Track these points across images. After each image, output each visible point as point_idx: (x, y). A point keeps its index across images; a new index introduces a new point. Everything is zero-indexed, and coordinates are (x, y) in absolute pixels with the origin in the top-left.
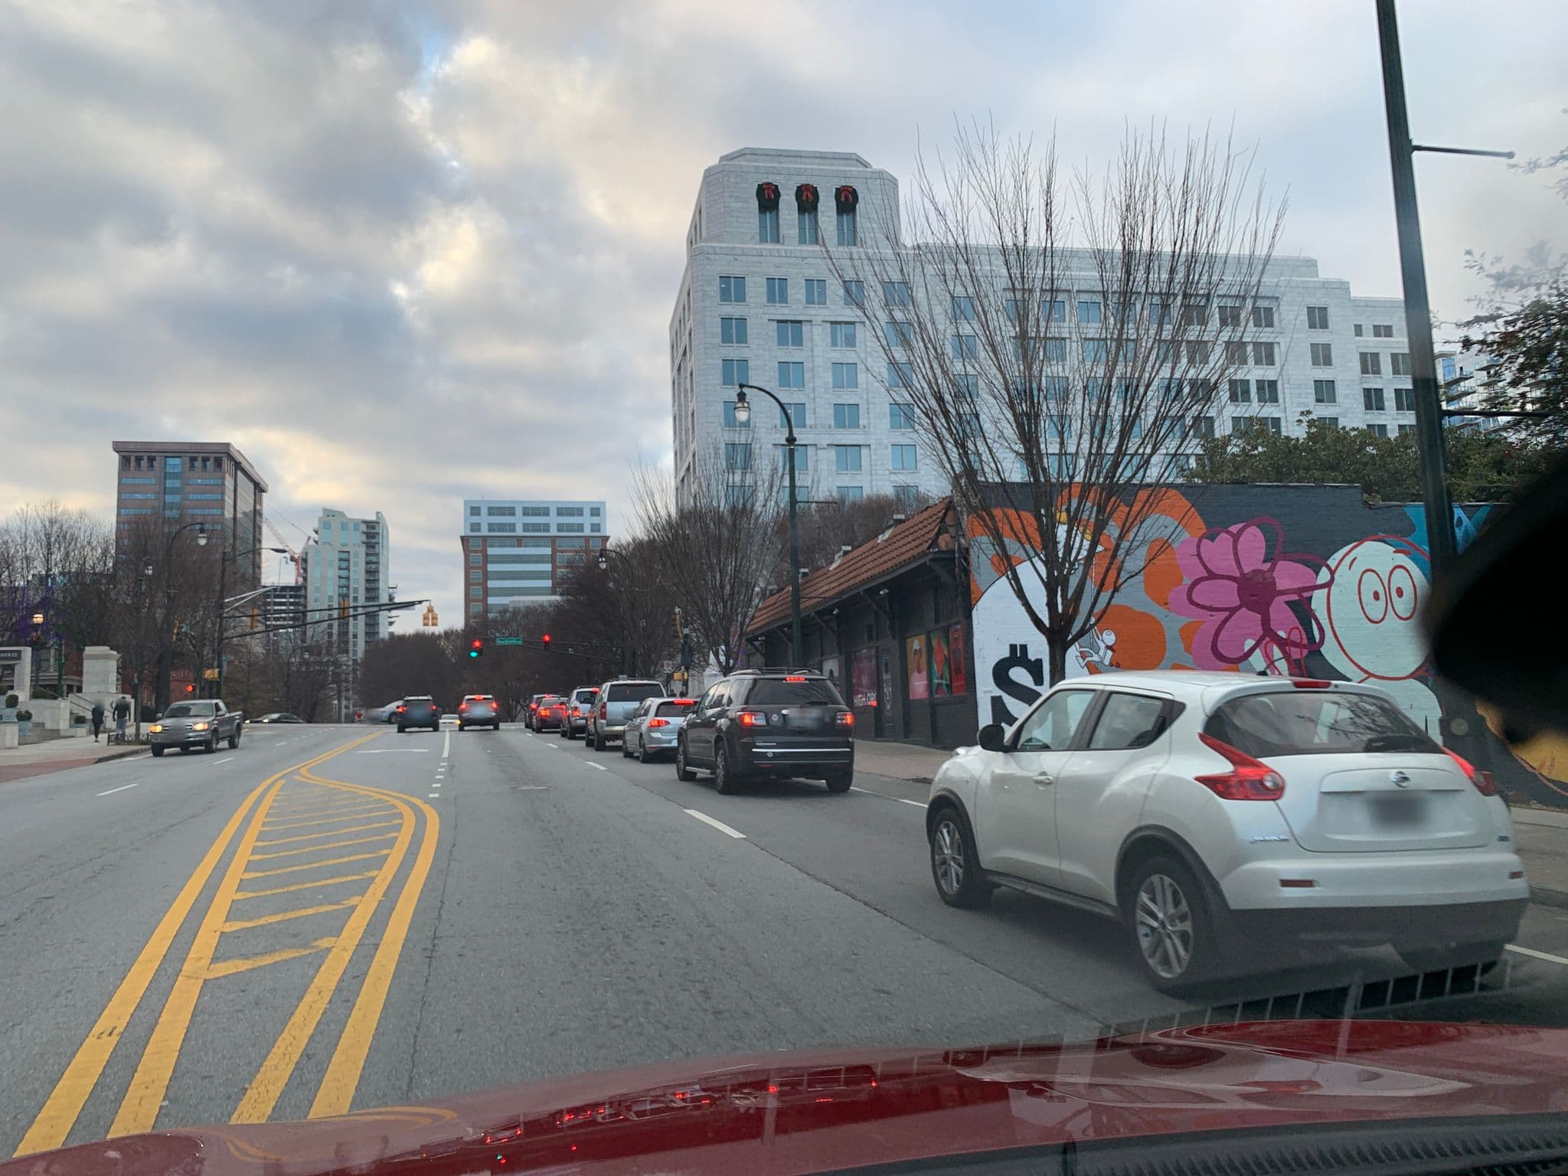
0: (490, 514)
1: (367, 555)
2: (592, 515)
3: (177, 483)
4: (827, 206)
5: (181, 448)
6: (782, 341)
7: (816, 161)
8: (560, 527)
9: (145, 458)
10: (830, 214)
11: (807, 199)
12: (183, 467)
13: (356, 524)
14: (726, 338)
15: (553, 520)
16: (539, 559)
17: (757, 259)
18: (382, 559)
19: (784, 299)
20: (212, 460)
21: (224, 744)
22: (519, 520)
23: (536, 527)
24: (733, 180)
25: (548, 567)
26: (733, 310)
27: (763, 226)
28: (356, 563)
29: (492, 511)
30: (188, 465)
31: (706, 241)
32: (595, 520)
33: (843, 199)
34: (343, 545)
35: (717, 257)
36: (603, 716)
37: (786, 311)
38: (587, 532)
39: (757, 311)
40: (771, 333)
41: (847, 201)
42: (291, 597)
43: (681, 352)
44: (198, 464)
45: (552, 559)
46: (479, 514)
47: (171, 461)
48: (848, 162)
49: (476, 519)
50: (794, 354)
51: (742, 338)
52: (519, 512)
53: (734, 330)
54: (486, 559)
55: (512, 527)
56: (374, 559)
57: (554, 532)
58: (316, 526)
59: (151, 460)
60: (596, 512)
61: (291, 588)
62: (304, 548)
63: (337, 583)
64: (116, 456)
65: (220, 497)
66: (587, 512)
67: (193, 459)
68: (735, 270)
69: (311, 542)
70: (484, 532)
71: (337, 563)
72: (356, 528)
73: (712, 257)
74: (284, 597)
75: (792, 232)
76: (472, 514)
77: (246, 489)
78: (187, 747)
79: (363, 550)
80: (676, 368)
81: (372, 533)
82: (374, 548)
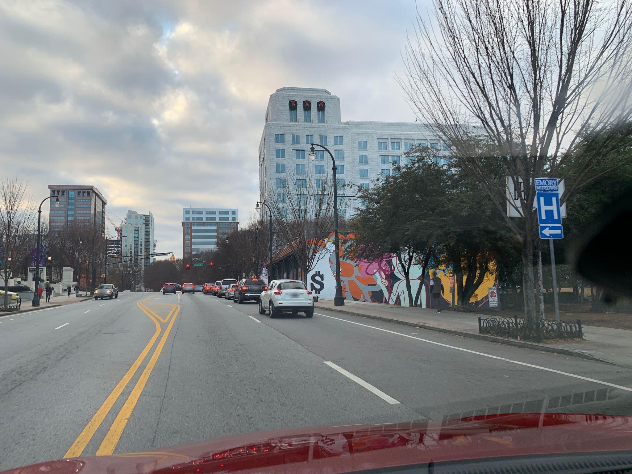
0: (193, 214)
1: (145, 228)
2: (232, 214)
3: (73, 201)
4: (314, 108)
5: (74, 188)
6: (297, 157)
7: (311, 92)
8: (220, 219)
9: (61, 192)
10: (315, 111)
11: (307, 106)
12: (75, 195)
13: (141, 216)
14: (278, 156)
15: (217, 216)
16: (212, 231)
17: (289, 128)
18: (151, 230)
19: (298, 142)
20: (86, 192)
21: (114, 297)
22: (204, 216)
23: (211, 219)
24: (280, 99)
25: (215, 234)
26: (280, 146)
27: (291, 115)
28: (141, 231)
29: (194, 212)
30: (77, 194)
31: (270, 121)
32: (234, 216)
33: (320, 106)
34: (136, 224)
35: (274, 127)
36: (221, 288)
37: (299, 146)
38: (230, 220)
39: (289, 147)
40: (293, 154)
41: (321, 107)
42: (115, 244)
43: (262, 159)
44: (81, 194)
45: (217, 231)
46: (189, 214)
47: (70, 193)
48: (322, 92)
49: (187, 216)
50: (302, 162)
51: (283, 156)
52: (204, 213)
53: (280, 153)
54: (192, 231)
55: (202, 219)
56: (148, 230)
57: (218, 220)
58: (126, 217)
59: (63, 192)
60: (234, 213)
61: (116, 241)
62: (121, 225)
63: (134, 239)
64: (50, 191)
65: (89, 206)
66: (230, 213)
67: (79, 192)
68: (281, 132)
69: (124, 223)
70: (191, 220)
71: (134, 232)
72: (141, 218)
73: (272, 127)
74: (113, 244)
75: (301, 118)
76: (186, 214)
77: (99, 202)
78: (102, 297)
79: (144, 226)
80: (260, 165)
81: (147, 220)
82: (148, 225)
